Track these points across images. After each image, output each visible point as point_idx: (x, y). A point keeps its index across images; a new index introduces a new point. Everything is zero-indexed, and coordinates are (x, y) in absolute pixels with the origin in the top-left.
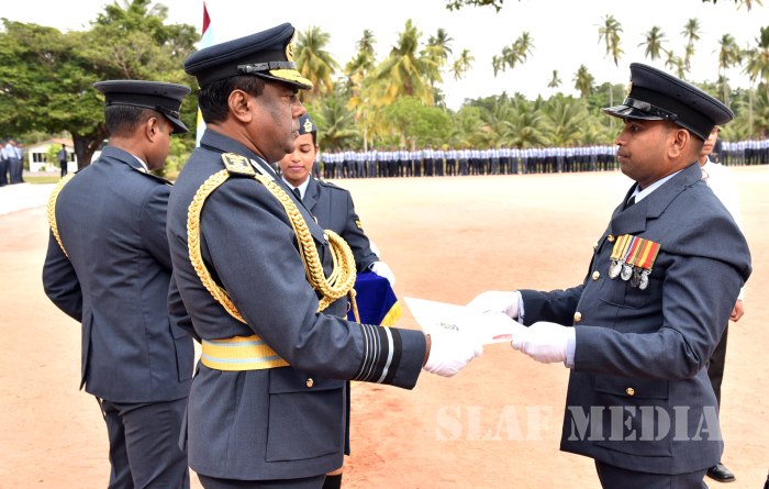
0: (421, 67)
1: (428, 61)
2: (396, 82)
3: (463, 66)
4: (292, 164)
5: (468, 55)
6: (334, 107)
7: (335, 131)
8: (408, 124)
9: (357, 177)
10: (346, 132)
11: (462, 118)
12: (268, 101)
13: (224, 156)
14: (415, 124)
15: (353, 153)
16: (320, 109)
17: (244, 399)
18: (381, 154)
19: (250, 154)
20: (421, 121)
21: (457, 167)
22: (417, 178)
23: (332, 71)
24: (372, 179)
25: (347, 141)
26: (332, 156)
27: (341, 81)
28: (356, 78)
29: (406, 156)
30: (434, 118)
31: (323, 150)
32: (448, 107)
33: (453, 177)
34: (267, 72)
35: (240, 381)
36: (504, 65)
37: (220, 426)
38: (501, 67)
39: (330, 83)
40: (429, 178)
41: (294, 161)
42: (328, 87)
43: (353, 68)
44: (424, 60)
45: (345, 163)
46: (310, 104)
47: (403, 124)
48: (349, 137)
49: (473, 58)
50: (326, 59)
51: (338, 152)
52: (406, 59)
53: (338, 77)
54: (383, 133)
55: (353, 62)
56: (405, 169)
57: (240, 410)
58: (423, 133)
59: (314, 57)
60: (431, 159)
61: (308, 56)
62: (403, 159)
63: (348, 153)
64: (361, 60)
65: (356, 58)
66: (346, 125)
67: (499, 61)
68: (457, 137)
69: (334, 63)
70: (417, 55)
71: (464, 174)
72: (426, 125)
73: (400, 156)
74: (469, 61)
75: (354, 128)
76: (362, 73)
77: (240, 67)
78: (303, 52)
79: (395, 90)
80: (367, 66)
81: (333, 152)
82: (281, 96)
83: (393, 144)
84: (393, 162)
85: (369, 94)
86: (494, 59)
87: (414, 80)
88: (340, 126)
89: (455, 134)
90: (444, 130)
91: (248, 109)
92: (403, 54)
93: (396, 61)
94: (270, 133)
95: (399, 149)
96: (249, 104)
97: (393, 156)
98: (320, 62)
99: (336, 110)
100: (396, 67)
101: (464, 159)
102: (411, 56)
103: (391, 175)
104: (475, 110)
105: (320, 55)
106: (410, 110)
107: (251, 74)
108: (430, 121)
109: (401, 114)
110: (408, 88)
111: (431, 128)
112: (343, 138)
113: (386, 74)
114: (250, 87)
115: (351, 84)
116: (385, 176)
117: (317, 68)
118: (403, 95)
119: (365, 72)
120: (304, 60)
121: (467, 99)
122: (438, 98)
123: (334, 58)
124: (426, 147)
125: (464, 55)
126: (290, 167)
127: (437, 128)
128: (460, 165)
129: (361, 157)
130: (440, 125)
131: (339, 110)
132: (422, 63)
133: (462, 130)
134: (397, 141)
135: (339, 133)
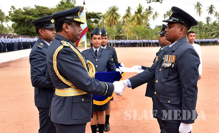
0: (143, 17)
1: (145, 15)
2: (136, 21)
3: (155, 17)
4: (96, 43)
5: (157, 13)
6: (119, 27)
7: (119, 34)
8: (139, 33)
9: (124, 47)
10: (123, 35)
11: (155, 31)
12: (73, 26)
13: (61, 41)
14: (141, 33)
15: (123, 40)
16: (115, 29)
17: (66, 104)
18: (131, 41)
19: (68, 41)
20: (142, 32)
21: (152, 45)
22: (141, 47)
23: (119, 18)
24: (128, 48)
25: (122, 37)
26: (118, 41)
27: (121, 21)
28: (125, 20)
29: (138, 41)
30: (146, 31)
31: (116, 39)
32: (151, 28)
33: (150, 47)
34: (73, 19)
35: (65, 99)
36: (167, 16)
37: (60, 110)
38: (166, 17)
39: (118, 21)
40: (144, 47)
41: (97, 42)
42: (118, 23)
43: (124, 17)
44: (144, 15)
45: (121, 43)
46: (112, 27)
47: (138, 33)
48: (123, 36)
49: (158, 14)
50: (117, 15)
51: (120, 40)
52: (139, 15)
53: (120, 19)
54: (132, 35)
55: (125, 16)
56: (137, 45)
57: (65, 106)
58: (143, 35)
59: (114, 14)
60: (145, 42)
61: (112, 14)
62: (137, 42)
63: (122, 40)
64: (127, 15)
65: (126, 14)
66: (123, 33)
67: (166, 15)
68: (153, 36)
69: (119, 16)
70: (142, 14)
71: (154, 46)
72: (143, 33)
73: (136, 41)
74: (157, 15)
75: (125, 34)
76: (127, 19)
77: (66, 17)
78: (111, 13)
79: (135, 24)
80: (129, 17)
81: (118, 40)
82: (76, 25)
83: (135, 38)
84: (134, 43)
85: (129, 24)
86: (164, 14)
87: (141, 21)
88: (121, 33)
89: (152, 35)
90: (148, 34)
91: (68, 28)
92: (138, 14)
93: (136, 15)
94: (73, 35)
95: (136, 40)
96: (68, 27)
97: (135, 41)
98: (116, 15)
99: (120, 28)
100: (136, 17)
101: (154, 42)
102: (140, 14)
103: (134, 47)
104: (159, 29)
105: (116, 14)
106: (139, 29)
107: (69, 19)
108: (145, 32)
109: (137, 30)
110: (139, 23)
111: (145, 34)
112: (121, 36)
113: (133, 19)
114: (69, 23)
115: (124, 22)
116: (132, 47)
117: (115, 17)
118: (138, 25)
119: (128, 18)
120: (111, 15)
121: (156, 26)
122: (148, 25)
123: (119, 14)
124: (143, 39)
125: (156, 13)
126: (96, 44)
127: (147, 34)
128: (152, 44)
129: (125, 41)
130: (147, 33)
131: (121, 28)
132: (143, 16)
133: (154, 34)
134: (136, 37)
135: (120, 35)
